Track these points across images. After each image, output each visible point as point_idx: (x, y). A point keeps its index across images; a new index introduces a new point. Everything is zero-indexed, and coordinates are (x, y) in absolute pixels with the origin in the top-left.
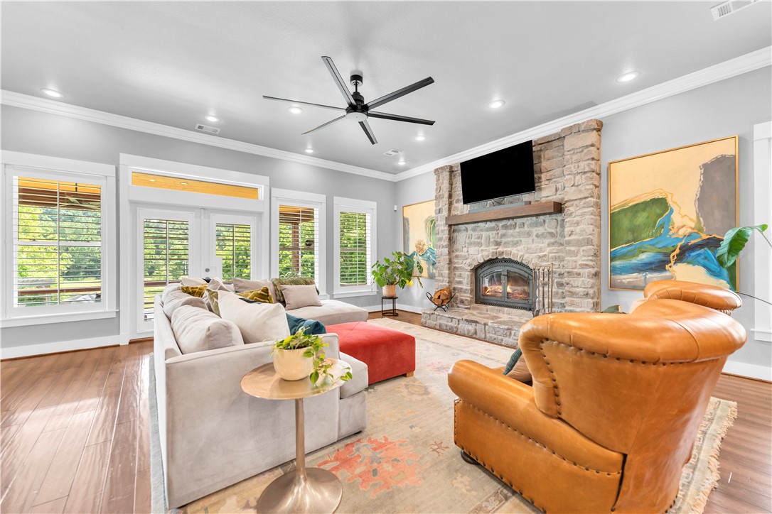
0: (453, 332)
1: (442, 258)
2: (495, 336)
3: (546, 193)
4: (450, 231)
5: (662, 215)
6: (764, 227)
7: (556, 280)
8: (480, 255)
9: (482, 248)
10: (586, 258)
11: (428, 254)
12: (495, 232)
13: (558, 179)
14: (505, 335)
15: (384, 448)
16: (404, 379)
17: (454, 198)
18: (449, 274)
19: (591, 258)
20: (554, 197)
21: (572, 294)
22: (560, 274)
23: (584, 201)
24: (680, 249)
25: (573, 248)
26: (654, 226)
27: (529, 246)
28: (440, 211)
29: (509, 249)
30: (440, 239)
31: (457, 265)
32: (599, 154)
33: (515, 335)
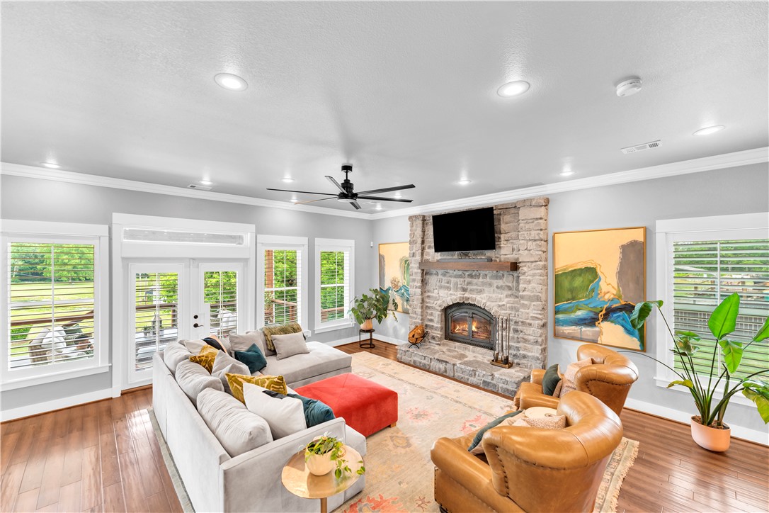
0: (426, 369)
1: (415, 297)
2: (463, 376)
3: (505, 252)
4: (422, 274)
5: (593, 281)
6: (660, 303)
7: (512, 327)
8: (449, 298)
9: (451, 292)
10: (536, 312)
11: (403, 291)
12: (462, 279)
13: (514, 241)
14: (471, 375)
15: (381, 507)
16: (389, 429)
17: (427, 244)
18: (422, 312)
19: (539, 312)
20: (511, 256)
21: (525, 341)
22: (516, 322)
23: (534, 264)
24: (606, 310)
25: (526, 302)
26: (587, 290)
27: (491, 295)
28: (414, 255)
29: (474, 296)
30: (414, 280)
31: (429, 305)
32: (546, 224)
33: (479, 376)
